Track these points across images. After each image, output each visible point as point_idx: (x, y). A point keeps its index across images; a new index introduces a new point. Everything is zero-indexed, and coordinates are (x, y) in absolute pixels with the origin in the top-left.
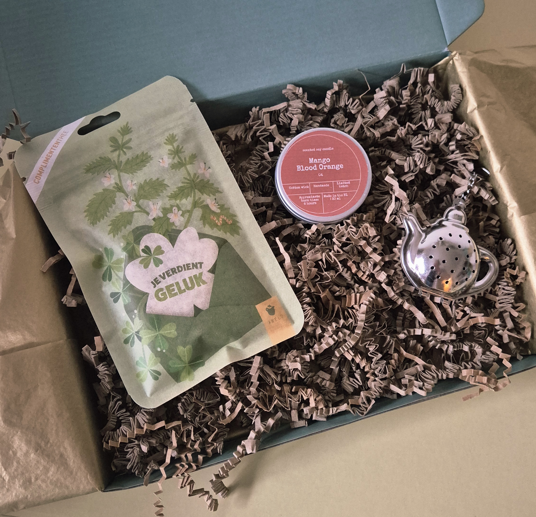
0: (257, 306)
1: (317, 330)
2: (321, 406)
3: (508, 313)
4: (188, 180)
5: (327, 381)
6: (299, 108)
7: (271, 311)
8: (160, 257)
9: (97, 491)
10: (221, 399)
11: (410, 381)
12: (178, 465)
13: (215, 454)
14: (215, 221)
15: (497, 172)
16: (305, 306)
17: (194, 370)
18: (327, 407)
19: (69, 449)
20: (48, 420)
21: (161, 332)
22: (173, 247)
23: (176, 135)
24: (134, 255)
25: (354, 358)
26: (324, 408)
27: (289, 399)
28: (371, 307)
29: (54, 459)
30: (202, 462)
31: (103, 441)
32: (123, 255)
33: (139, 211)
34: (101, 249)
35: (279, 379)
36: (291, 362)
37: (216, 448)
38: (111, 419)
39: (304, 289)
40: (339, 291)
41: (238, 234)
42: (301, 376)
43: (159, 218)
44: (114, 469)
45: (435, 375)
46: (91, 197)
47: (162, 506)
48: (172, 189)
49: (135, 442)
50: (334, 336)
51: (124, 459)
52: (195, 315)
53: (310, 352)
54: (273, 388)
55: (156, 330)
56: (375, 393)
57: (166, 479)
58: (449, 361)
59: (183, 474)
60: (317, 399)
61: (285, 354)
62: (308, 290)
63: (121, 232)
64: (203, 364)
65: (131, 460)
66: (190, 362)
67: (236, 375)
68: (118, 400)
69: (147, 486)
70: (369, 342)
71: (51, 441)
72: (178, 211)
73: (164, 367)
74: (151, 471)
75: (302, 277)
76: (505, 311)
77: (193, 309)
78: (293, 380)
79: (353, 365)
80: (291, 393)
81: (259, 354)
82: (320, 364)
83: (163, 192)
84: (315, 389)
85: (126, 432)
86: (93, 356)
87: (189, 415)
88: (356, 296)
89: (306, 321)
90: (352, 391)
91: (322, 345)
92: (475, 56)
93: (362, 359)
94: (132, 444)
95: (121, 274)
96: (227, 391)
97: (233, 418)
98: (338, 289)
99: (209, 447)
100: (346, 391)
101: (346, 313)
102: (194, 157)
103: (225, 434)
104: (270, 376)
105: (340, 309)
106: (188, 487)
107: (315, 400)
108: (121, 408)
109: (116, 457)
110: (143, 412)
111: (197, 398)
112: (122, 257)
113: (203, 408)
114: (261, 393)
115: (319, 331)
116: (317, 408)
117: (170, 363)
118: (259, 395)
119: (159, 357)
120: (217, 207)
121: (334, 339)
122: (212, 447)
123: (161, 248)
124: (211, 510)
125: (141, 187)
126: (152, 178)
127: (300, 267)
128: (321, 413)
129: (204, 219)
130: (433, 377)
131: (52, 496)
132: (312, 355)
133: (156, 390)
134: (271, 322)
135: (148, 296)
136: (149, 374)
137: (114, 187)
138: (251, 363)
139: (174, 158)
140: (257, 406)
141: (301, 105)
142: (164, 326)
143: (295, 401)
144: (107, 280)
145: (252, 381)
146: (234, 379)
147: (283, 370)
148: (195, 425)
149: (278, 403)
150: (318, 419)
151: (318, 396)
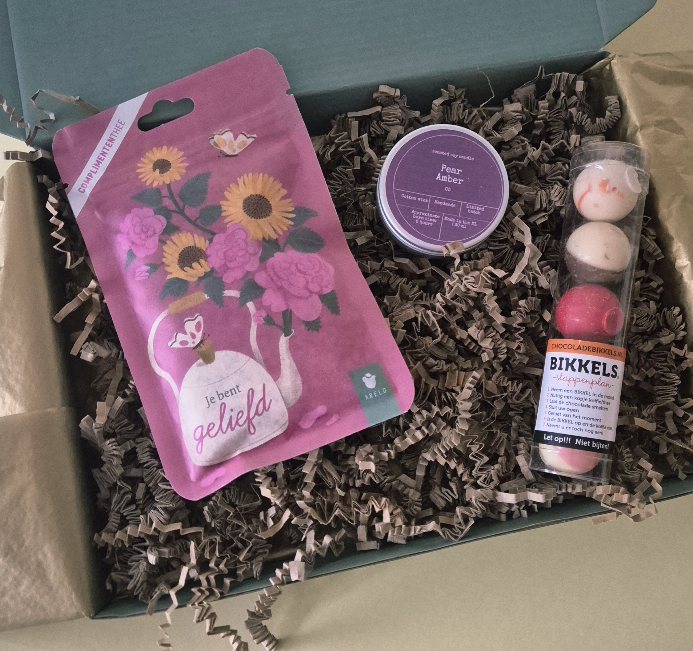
2: (399, 522)
3: (671, 412)
5: (412, 488)
6: (397, 117)
9: (83, 617)
10: (263, 502)
12: (195, 589)
13: (249, 578)
18: (408, 524)
19: (50, 556)
20: (25, 514)
25: (448, 462)
27: (355, 508)
28: (475, 390)
29: (29, 568)
30: (228, 588)
35: (343, 481)
36: (362, 461)
37: (251, 570)
40: (436, 365)
42: (375, 480)
44: (109, 587)
47: (168, 645)
50: (424, 428)
51: (125, 574)
53: (389, 447)
54: (334, 492)
56: (475, 510)
57: (177, 607)
59: (202, 602)
60: (395, 512)
61: (354, 448)
65: (135, 577)
67: (285, 470)
68: (126, 493)
70: (471, 440)
71: (27, 543)
74: (160, 595)
76: (667, 408)
78: (363, 485)
79: (447, 471)
80: (359, 501)
84: (392, 498)
86: (96, 431)
87: (218, 522)
90: (444, 505)
91: (405, 440)
92: (641, 59)
93: (458, 464)
96: (269, 491)
97: (277, 530)
98: (435, 362)
99: (240, 567)
100: (435, 505)
101: (443, 397)
103: (266, 553)
104: (331, 476)
105: (436, 391)
106: (208, 622)
107: (391, 514)
108: (128, 504)
113: (232, 514)
114: (317, 499)
116: (393, 525)
118: (315, 501)
121: (423, 432)
122: (244, 568)
128: (399, 532)
131: (23, 619)
132: (392, 453)
140: (311, 515)
141: (398, 113)
143: (363, 513)
145: (305, 481)
146: (281, 476)
147: (351, 470)
148: (226, 535)
149: (340, 514)
150: (394, 541)
151: (396, 508)
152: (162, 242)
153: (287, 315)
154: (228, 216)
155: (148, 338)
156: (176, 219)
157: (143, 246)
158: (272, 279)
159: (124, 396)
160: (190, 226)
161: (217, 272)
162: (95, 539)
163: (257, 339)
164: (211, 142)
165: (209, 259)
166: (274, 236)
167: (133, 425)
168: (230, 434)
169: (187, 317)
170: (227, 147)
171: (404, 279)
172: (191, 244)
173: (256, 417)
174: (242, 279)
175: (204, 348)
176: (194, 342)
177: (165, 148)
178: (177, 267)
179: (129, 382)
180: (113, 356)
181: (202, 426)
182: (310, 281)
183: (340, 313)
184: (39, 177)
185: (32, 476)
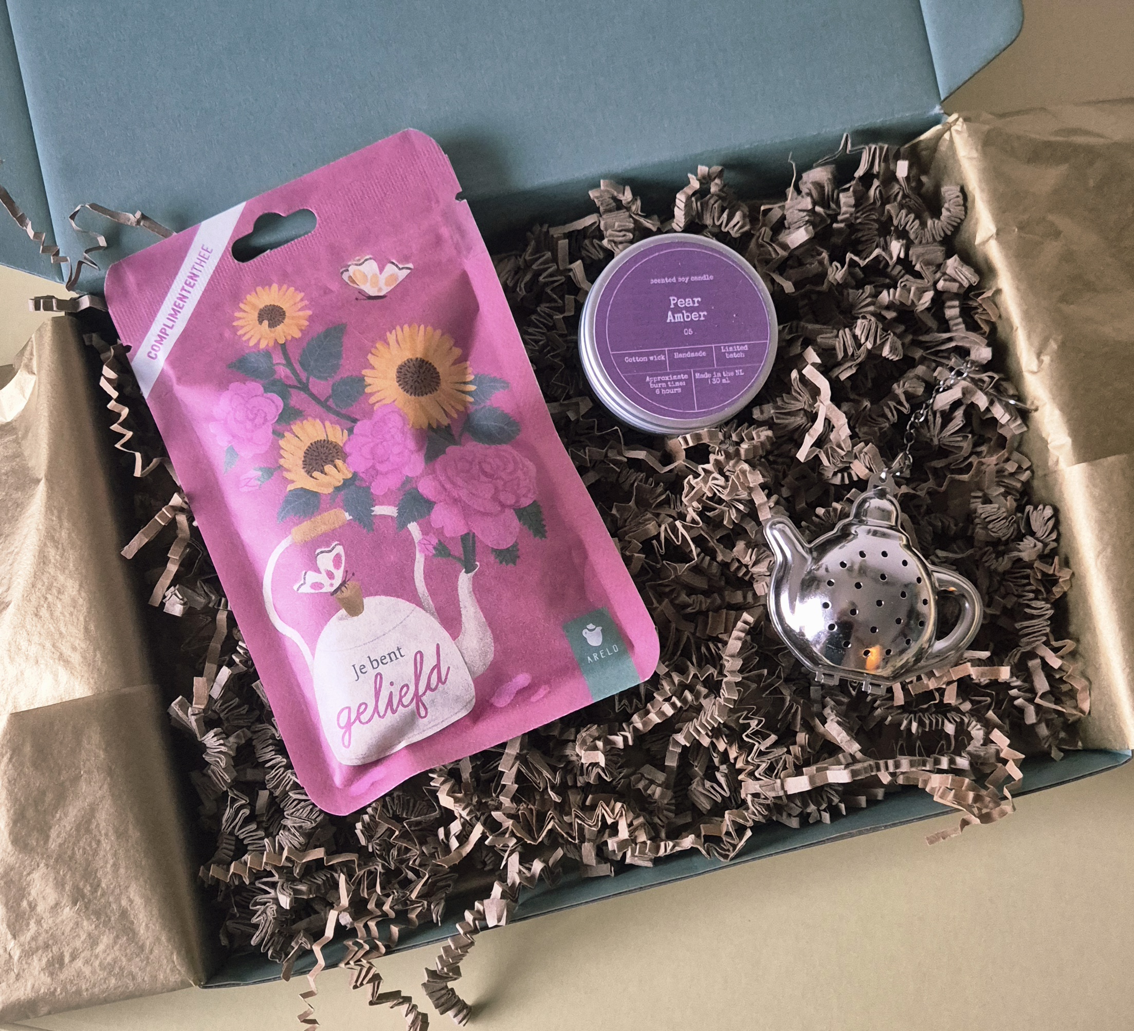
2: (642, 837)
3: (1039, 659)
5: (659, 785)
6: (628, 231)
9: (191, 986)
10: (441, 813)
12: (349, 942)
13: (427, 923)
18: (654, 838)
19: (138, 901)
20: (99, 842)
25: (714, 740)
26: (649, 842)
27: (577, 820)
28: (750, 642)
29: (110, 920)
30: (396, 939)
35: (558, 780)
36: (586, 749)
37: (429, 912)
38: (225, 845)
40: (689, 605)
42: (605, 777)
44: (224, 942)
47: (314, 1022)
49: (269, 893)
50: (674, 699)
51: (247, 922)
53: (625, 729)
54: (546, 796)
56: (753, 817)
57: (324, 969)
59: (359, 960)
60: (636, 823)
61: (573, 730)
65: (261, 927)
67: (473, 769)
68: (242, 807)
69: (287, 979)
70: (745, 713)
71: (103, 885)
74: (298, 952)
76: (1033, 654)
78: (588, 783)
79: (714, 755)
80: (583, 808)
84: (631, 801)
86: (193, 717)
87: (377, 844)
90: (708, 807)
91: (649, 716)
92: (998, 123)
93: (730, 745)
94: (262, 896)
96: (452, 800)
97: (464, 854)
98: (689, 601)
99: (412, 908)
100: (696, 807)
101: (703, 650)
103: (449, 886)
104: (540, 773)
105: (693, 640)
106: (370, 986)
107: (630, 825)
108: (246, 821)
109: (233, 916)
111: (394, 812)
114: (522, 806)
116: (633, 841)
118: (518, 810)
121: (673, 705)
122: (420, 910)
128: (642, 852)
131: (103, 992)
132: (630, 735)
140: (512, 831)
141: (629, 224)
143: (588, 824)
145: (503, 783)
146: (468, 775)
147: (570, 762)
148: (389, 864)
149: (554, 826)
150: (633, 863)
151: (637, 817)
152: (278, 434)
153: (469, 541)
154: (375, 393)
155: (262, 578)
156: (297, 399)
157: (250, 440)
158: (443, 486)
159: (231, 664)
160: (318, 409)
161: (362, 479)
162: (200, 874)
163: (425, 578)
164: (345, 277)
165: (349, 459)
166: (445, 422)
167: (246, 707)
168: (391, 719)
169: (319, 547)
170: (368, 284)
171: (642, 475)
172: (322, 437)
173: (428, 692)
174: (399, 489)
175: (346, 593)
176: (332, 585)
177: (275, 287)
178: (303, 472)
179: (237, 644)
180: (211, 605)
181: (349, 708)
182: (501, 488)
183: (547, 534)
184: (85, 337)
185: (106, 787)
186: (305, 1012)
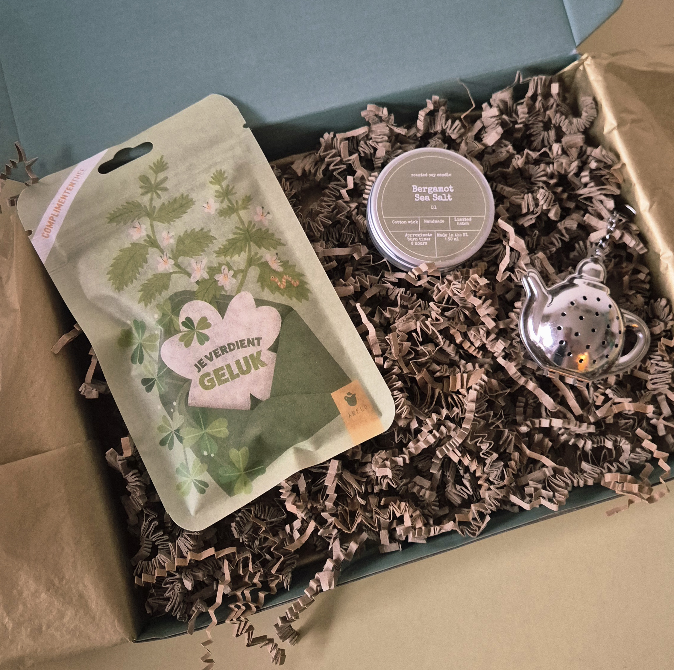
0: (333, 395)
1: (411, 424)
2: (419, 524)
3: (664, 396)
4: (241, 230)
5: (427, 489)
6: (384, 135)
7: (352, 400)
8: (206, 331)
9: (128, 642)
10: (287, 516)
11: (536, 489)
12: (232, 606)
13: (281, 590)
14: (277, 283)
15: (645, 210)
16: (395, 392)
17: (252, 480)
18: (426, 525)
19: (90, 587)
20: (63, 549)
21: (209, 430)
22: (223, 318)
23: (224, 172)
24: (172, 329)
25: (461, 459)
26: (423, 528)
27: (377, 515)
28: (482, 392)
29: (72, 600)
30: (263, 602)
31: (134, 574)
32: (158, 330)
33: (178, 272)
34: (129, 322)
35: (363, 490)
36: (379, 468)
37: (283, 582)
38: (145, 545)
39: (394, 369)
40: (440, 370)
41: (307, 299)
42: (392, 485)
43: (204, 281)
44: (149, 611)
45: (569, 482)
46: (116, 254)
47: (211, 661)
48: (220, 242)
49: (175, 575)
50: (435, 432)
51: (161, 597)
52: (252, 408)
53: (403, 453)
54: (355, 501)
55: (202, 428)
56: (490, 507)
57: (217, 625)
58: (587, 461)
59: (239, 617)
60: (414, 515)
61: (370, 455)
62: (400, 371)
63: (154, 299)
64: (263, 471)
65: (171, 599)
66: (245, 470)
67: (307, 484)
68: (153, 520)
69: (191, 634)
70: (480, 439)
71: (67, 577)
72: (229, 271)
73: (212, 476)
74: (197, 615)
75: (391, 353)
76: (660, 394)
77: (249, 400)
78: (381, 490)
79: (460, 468)
80: (379, 507)
81: (335, 458)
82: (416, 467)
83: (208, 246)
84: (410, 501)
85: (165, 563)
86: (120, 462)
87: (245, 538)
88: (462, 377)
89: (397, 413)
90: (460, 503)
91: (419, 444)
92: (613, 59)
93: (472, 461)
94: (171, 578)
95: (155, 355)
96: (295, 507)
97: (304, 542)
98: (438, 368)
99: (273, 580)
100: (452, 503)
101: (450, 400)
102: (248, 200)
103: (294, 563)
104: (351, 486)
105: (442, 395)
106: (247, 634)
107: (411, 516)
108: (156, 530)
109: (152, 595)
110: (186, 536)
111: (256, 516)
112: (156, 332)
113: (264, 529)
114: (340, 508)
115: (414, 425)
116: (414, 528)
117: (220, 471)
118: (337, 511)
119: (206, 463)
120: (279, 264)
121: (434, 436)
122: (277, 581)
123: (207, 320)
124: (276, 664)
125: (180, 240)
126: (194, 229)
127: (388, 341)
128: (420, 534)
129: (262, 280)
130: (567, 484)
132: (407, 457)
133: (202, 507)
134: (351, 414)
135: (190, 384)
136: (193, 484)
137: (145, 240)
138: (327, 468)
139: (222, 202)
140: (335, 525)
141: (387, 131)
142: (212, 422)
143: (384, 518)
144: (138, 363)
145: (327, 493)
146: (304, 489)
147: (369, 477)
149: (362, 521)
150: (415, 541)
151: (415, 511)
186: (206, 655)
